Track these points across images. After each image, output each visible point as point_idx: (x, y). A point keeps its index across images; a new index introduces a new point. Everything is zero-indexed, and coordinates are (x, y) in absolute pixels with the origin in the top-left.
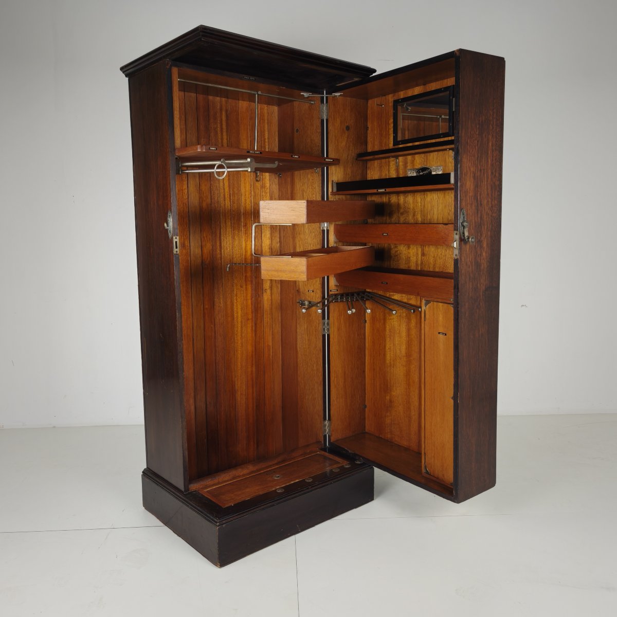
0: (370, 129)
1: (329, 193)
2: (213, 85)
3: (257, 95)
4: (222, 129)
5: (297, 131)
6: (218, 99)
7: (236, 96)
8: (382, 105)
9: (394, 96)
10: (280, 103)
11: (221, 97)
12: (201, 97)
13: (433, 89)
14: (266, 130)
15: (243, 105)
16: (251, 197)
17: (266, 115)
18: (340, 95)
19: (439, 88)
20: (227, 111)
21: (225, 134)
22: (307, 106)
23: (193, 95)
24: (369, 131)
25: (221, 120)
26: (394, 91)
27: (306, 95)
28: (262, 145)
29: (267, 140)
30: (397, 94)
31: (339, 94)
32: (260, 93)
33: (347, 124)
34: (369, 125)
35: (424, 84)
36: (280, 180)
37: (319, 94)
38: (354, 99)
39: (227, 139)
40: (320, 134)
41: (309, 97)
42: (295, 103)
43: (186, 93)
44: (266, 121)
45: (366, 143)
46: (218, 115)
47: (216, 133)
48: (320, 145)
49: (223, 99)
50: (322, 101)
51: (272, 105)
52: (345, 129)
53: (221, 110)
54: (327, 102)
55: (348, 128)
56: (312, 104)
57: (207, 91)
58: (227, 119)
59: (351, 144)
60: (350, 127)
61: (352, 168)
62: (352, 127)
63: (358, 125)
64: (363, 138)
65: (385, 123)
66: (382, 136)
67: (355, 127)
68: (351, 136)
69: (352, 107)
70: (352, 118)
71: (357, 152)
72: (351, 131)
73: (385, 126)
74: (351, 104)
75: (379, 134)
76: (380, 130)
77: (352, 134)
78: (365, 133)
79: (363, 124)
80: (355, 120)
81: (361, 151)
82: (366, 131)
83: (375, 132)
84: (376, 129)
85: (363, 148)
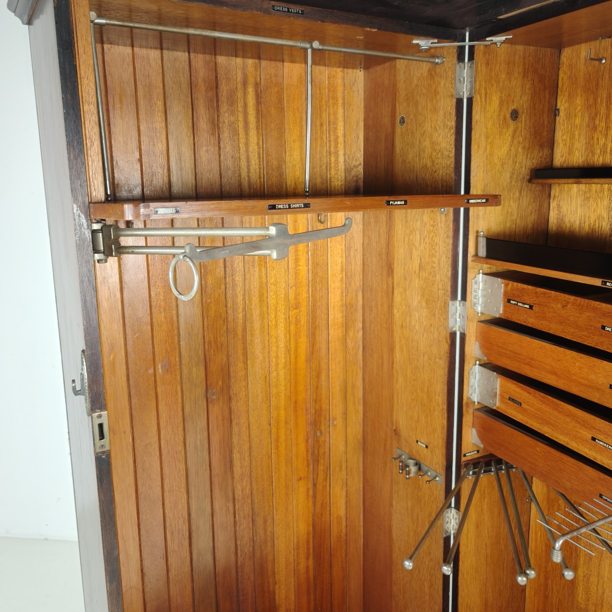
0: (562, 114)
1: (470, 258)
2: (198, 32)
3: (309, 51)
4: (246, 123)
5: (403, 121)
6: (239, 60)
7: (277, 54)
8: (601, 60)
10: (368, 63)
11: (244, 57)
12: (199, 60)
14: (341, 119)
15: (291, 71)
16: (308, 253)
17: (340, 89)
18: (504, 42)
20: (257, 85)
21: (253, 133)
22: (425, 67)
23: (182, 56)
24: (561, 119)
25: (245, 105)
27: (424, 43)
28: (332, 149)
29: (341, 140)
31: (503, 38)
32: (316, 45)
33: (514, 107)
34: (562, 104)
36: (366, 216)
37: (455, 40)
38: (532, 48)
39: (258, 144)
40: (453, 131)
41: (431, 48)
42: (398, 61)
43: (165, 52)
44: (340, 101)
45: (551, 144)
46: (240, 94)
47: (235, 132)
48: (453, 154)
49: (250, 62)
50: (461, 58)
51: (353, 68)
52: (508, 116)
53: (245, 84)
54: (471, 58)
55: (515, 115)
56: (437, 63)
57: (214, 47)
58: (258, 102)
59: (520, 150)
60: (520, 111)
61: (519, 200)
62: (523, 112)
63: (537, 106)
64: (545, 134)
65: (607, 102)
66: (595, 131)
67: (531, 111)
68: (522, 130)
69: (527, 66)
70: (524, 93)
71: (531, 164)
72: (521, 121)
73: (606, 108)
74: (524, 58)
75: (588, 126)
76: (590, 117)
77: (523, 127)
78: (552, 122)
79: (546, 104)
80: (532, 94)
81: (539, 162)
82: (552, 117)
83: (578, 121)
84: (580, 114)
85: (545, 154)
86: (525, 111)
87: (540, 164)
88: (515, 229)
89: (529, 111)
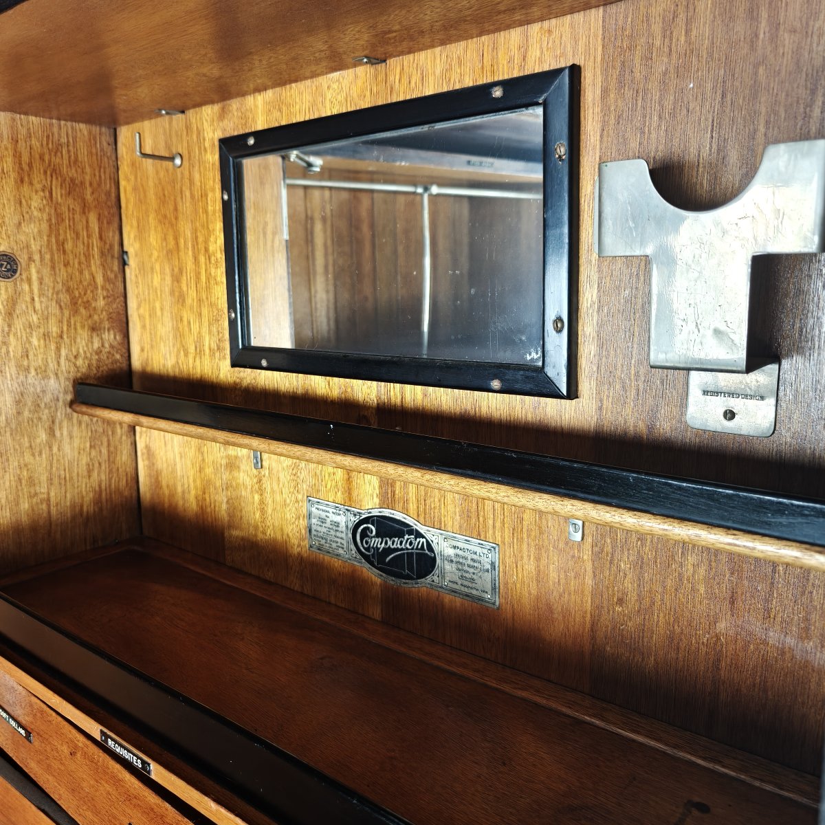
0: (133, 262)
8: (172, 159)
9: (223, 114)
13: (429, 91)
19: (469, 83)
24: (132, 273)
26: (223, 93)
30: (234, 104)
35: (377, 59)
59: (35, 341)
60: (22, 258)
61: (50, 447)
62: (30, 259)
63: (69, 246)
64: (101, 303)
65: (193, 247)
66: (182, 305)
67: (52, 255)
68: (33, 299)
69: (25, 158)
70: (27, 217)
71: (72, 369)
72: (29, 281)
73: (193, 261)
74: (15, 141)
75: (172, 293)
76: (172, 276)
77: (36, 291)
78: (116, 277)
79: (95, 241)
80: (49, 220)
81: (94, 362)
82: (116, 268)
83: (157, 280)
84: (157, 267)
85: (107, 345)
86: (37, 257)
87: (98, 367)
88: (49, 512)
89: (48, 257)
